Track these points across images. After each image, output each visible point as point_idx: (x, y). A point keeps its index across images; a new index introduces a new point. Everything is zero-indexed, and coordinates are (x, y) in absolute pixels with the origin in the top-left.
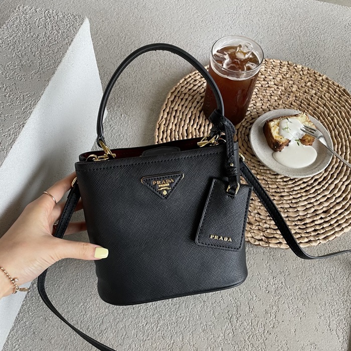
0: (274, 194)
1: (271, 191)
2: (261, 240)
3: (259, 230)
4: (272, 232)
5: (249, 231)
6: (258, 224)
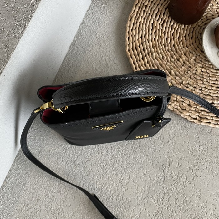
0: (212, 85)
1: (211, 82)
2: (196, 119)
3: (196, 111)
4: (205, 114)
5: (188, 111)
6: (196, 106)
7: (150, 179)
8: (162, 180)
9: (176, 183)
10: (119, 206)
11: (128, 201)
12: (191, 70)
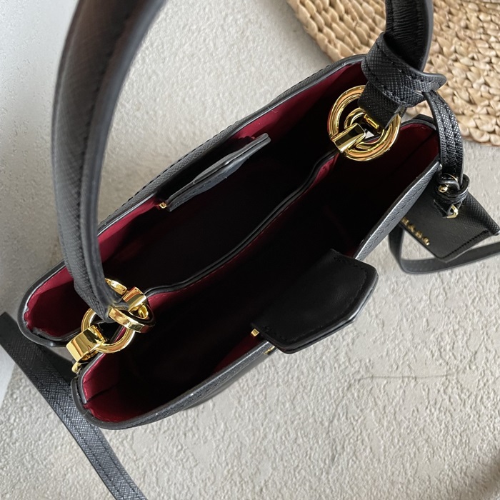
2: (493, 133)
7: (409, 300)
8: (441, 297)
9: (477, 299)
10: (346, 384)
11: (367, 367)
12: (455, 19)
